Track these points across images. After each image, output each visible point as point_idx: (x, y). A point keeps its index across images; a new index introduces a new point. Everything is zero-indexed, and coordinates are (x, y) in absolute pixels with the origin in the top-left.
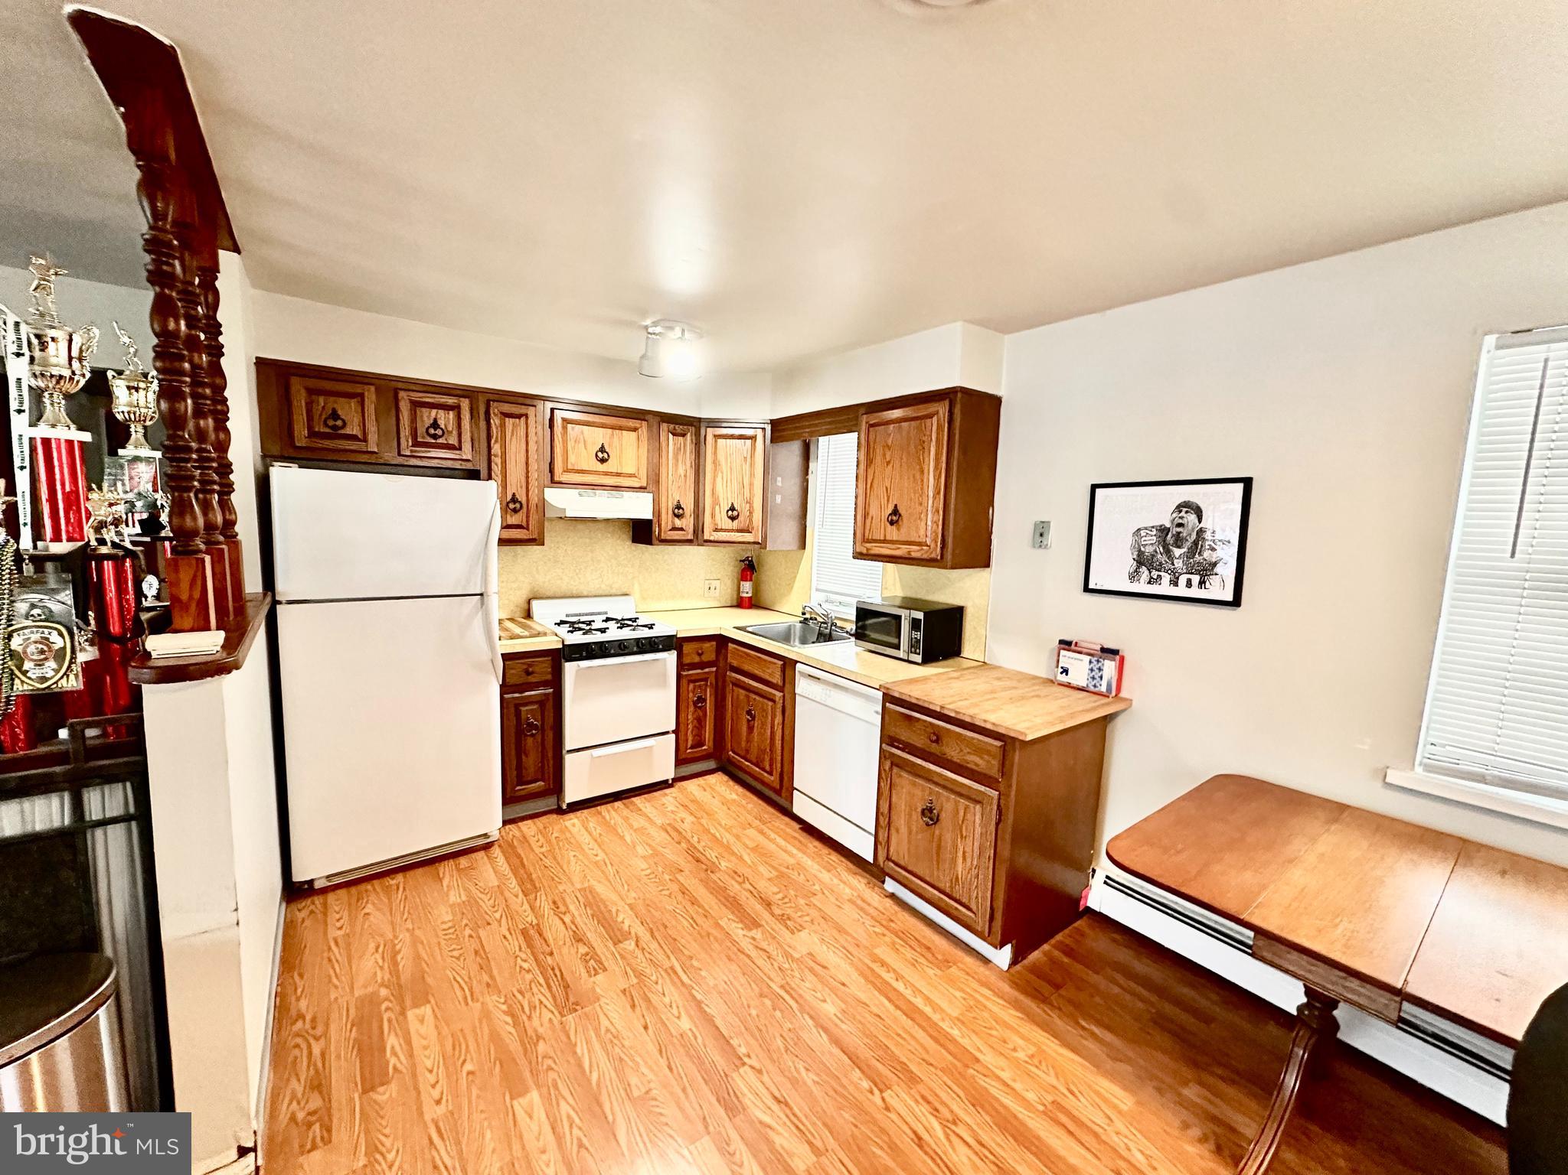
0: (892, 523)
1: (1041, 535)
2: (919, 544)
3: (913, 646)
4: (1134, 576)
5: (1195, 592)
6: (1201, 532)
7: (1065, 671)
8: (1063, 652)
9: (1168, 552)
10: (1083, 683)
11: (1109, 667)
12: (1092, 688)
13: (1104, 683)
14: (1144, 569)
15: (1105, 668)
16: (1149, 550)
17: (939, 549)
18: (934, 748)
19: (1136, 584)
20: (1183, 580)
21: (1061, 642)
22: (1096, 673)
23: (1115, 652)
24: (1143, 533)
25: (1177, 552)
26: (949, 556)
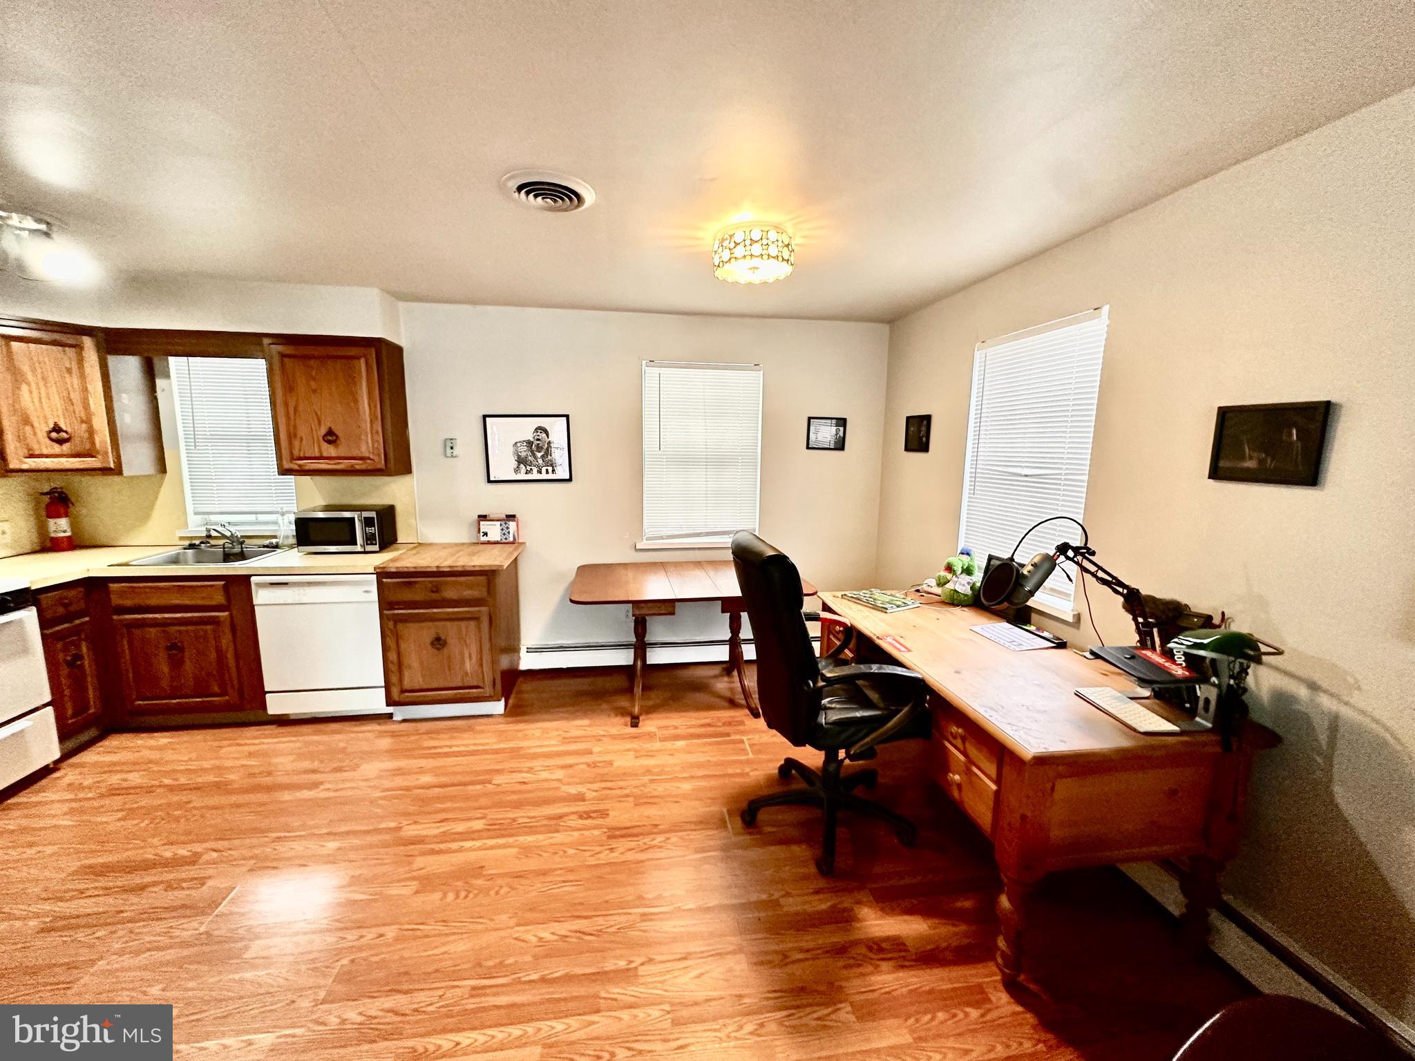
0: (330, 442)
1: (452, 448)
2: (362, 458)
3: (369, 539)
4: (517, 470)
5: (551, 476)
6: (549, 443)
7: (486, 534)
8: (482, 523)
9: (534, 455)
10: (498, 538)
11: (512, 525)
12: (504, 541)
13: (511, 535)
14: (522, 466)
15: (510, 527)
16: (523, 454)
17: (383, 462)
18: (435, 596)
19: (519, 475)
20: (544, 470)
21: (479, 516)
22: (505, 532)
23: (514, 516)
24: (519, 445)
25: (539, 455)
26: (392, 465)
